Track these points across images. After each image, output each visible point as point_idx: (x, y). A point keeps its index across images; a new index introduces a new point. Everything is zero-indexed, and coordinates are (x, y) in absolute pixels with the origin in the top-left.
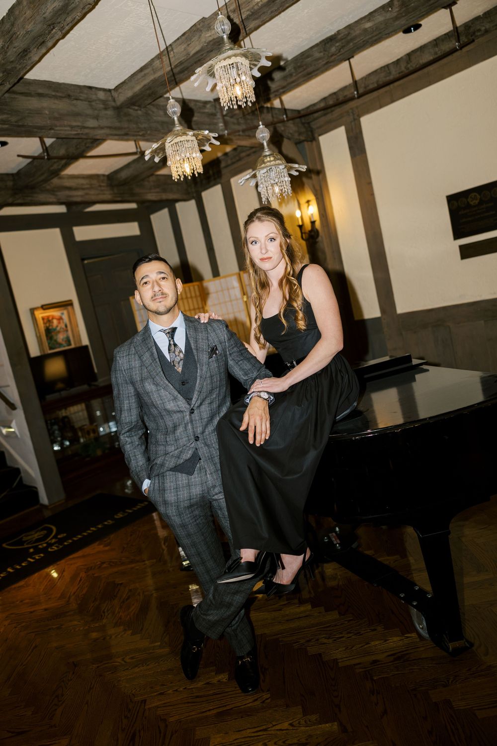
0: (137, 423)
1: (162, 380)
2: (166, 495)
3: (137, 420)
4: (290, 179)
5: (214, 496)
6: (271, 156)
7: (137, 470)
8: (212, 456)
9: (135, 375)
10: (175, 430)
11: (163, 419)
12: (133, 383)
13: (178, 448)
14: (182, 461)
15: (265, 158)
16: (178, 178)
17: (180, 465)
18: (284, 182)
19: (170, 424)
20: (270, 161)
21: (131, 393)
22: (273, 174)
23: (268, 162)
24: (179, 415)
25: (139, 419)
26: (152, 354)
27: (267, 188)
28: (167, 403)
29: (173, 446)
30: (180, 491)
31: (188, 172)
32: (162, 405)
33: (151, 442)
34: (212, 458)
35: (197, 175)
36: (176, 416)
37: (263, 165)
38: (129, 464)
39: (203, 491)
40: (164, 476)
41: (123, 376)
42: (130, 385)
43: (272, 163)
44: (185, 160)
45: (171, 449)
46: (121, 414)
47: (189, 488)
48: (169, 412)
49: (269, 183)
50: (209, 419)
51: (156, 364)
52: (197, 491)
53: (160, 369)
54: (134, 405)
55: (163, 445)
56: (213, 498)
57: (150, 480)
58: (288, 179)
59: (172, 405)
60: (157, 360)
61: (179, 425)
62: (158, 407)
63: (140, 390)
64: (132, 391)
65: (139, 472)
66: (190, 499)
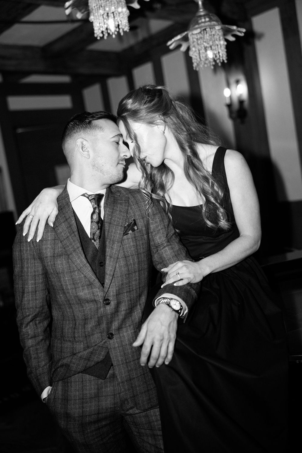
0: (43, 309)
1: (79, 258)
2: (68, 406)
3: (43, 306)
4: (226, 43)
5: (128, 410)
6: (206, 17)
7: (38, 372)
8: (127, 361)
9: (46, 249)
10: (85, 324)
11: (71, 307)
12: (41, 258)
13: (88, 347)
14: (93, 363)
15: (199, 19)
16: (101, 35)
17: (90, 367)
18: (219, 46)
19: (79, 315)
20: (205, 22)
21: (38, 271)
22: (207, 36)
23: (202, 22)
24: (92, 306)
25: (45, 303)
26: (70, 226)
27: (199, 50)
28: (81, 288)
29: (82, 343)
30: (87, 403)
31: (113, 29)
32: (74, 290)
33: (56, 336)
34: (126, 363)
35: (122, 34)
36: (89, 308)
37: (197, 26)
38: (28, 362)
39: (115, 404)
40: (68, 382)
41: (31, 250)
42: (38, 261)
43: (207, 24)
44: (110, 14)
45: (79, 347)
46: (23, 297)
47: (99, 399)
48: (80, 301)
49: (202, 46)
50: (128, 311)
51: (74, 238)
52: (107, 403)
53: (79, 245)
54: (41, 287)
55: (70, 341)
56: (128, 412)
57: (51, 386)
58: (223, 43)
59: (86, 291)
60: (76, 233)
61: (91, 318)
62: (68, 293)
63: (50, 270)
64: (40, 269)
65: (40, 375)
66: (98, 414)
